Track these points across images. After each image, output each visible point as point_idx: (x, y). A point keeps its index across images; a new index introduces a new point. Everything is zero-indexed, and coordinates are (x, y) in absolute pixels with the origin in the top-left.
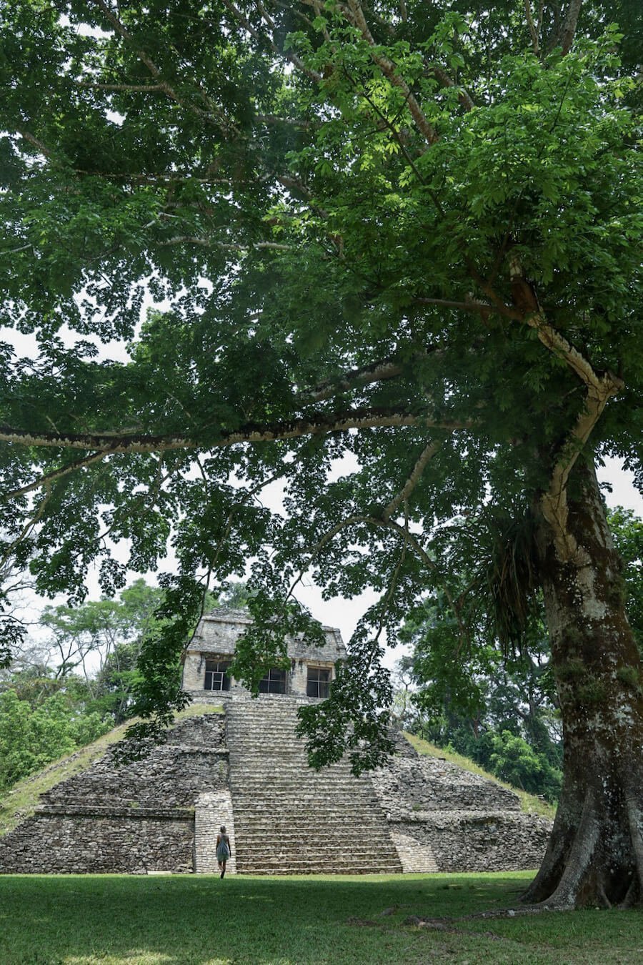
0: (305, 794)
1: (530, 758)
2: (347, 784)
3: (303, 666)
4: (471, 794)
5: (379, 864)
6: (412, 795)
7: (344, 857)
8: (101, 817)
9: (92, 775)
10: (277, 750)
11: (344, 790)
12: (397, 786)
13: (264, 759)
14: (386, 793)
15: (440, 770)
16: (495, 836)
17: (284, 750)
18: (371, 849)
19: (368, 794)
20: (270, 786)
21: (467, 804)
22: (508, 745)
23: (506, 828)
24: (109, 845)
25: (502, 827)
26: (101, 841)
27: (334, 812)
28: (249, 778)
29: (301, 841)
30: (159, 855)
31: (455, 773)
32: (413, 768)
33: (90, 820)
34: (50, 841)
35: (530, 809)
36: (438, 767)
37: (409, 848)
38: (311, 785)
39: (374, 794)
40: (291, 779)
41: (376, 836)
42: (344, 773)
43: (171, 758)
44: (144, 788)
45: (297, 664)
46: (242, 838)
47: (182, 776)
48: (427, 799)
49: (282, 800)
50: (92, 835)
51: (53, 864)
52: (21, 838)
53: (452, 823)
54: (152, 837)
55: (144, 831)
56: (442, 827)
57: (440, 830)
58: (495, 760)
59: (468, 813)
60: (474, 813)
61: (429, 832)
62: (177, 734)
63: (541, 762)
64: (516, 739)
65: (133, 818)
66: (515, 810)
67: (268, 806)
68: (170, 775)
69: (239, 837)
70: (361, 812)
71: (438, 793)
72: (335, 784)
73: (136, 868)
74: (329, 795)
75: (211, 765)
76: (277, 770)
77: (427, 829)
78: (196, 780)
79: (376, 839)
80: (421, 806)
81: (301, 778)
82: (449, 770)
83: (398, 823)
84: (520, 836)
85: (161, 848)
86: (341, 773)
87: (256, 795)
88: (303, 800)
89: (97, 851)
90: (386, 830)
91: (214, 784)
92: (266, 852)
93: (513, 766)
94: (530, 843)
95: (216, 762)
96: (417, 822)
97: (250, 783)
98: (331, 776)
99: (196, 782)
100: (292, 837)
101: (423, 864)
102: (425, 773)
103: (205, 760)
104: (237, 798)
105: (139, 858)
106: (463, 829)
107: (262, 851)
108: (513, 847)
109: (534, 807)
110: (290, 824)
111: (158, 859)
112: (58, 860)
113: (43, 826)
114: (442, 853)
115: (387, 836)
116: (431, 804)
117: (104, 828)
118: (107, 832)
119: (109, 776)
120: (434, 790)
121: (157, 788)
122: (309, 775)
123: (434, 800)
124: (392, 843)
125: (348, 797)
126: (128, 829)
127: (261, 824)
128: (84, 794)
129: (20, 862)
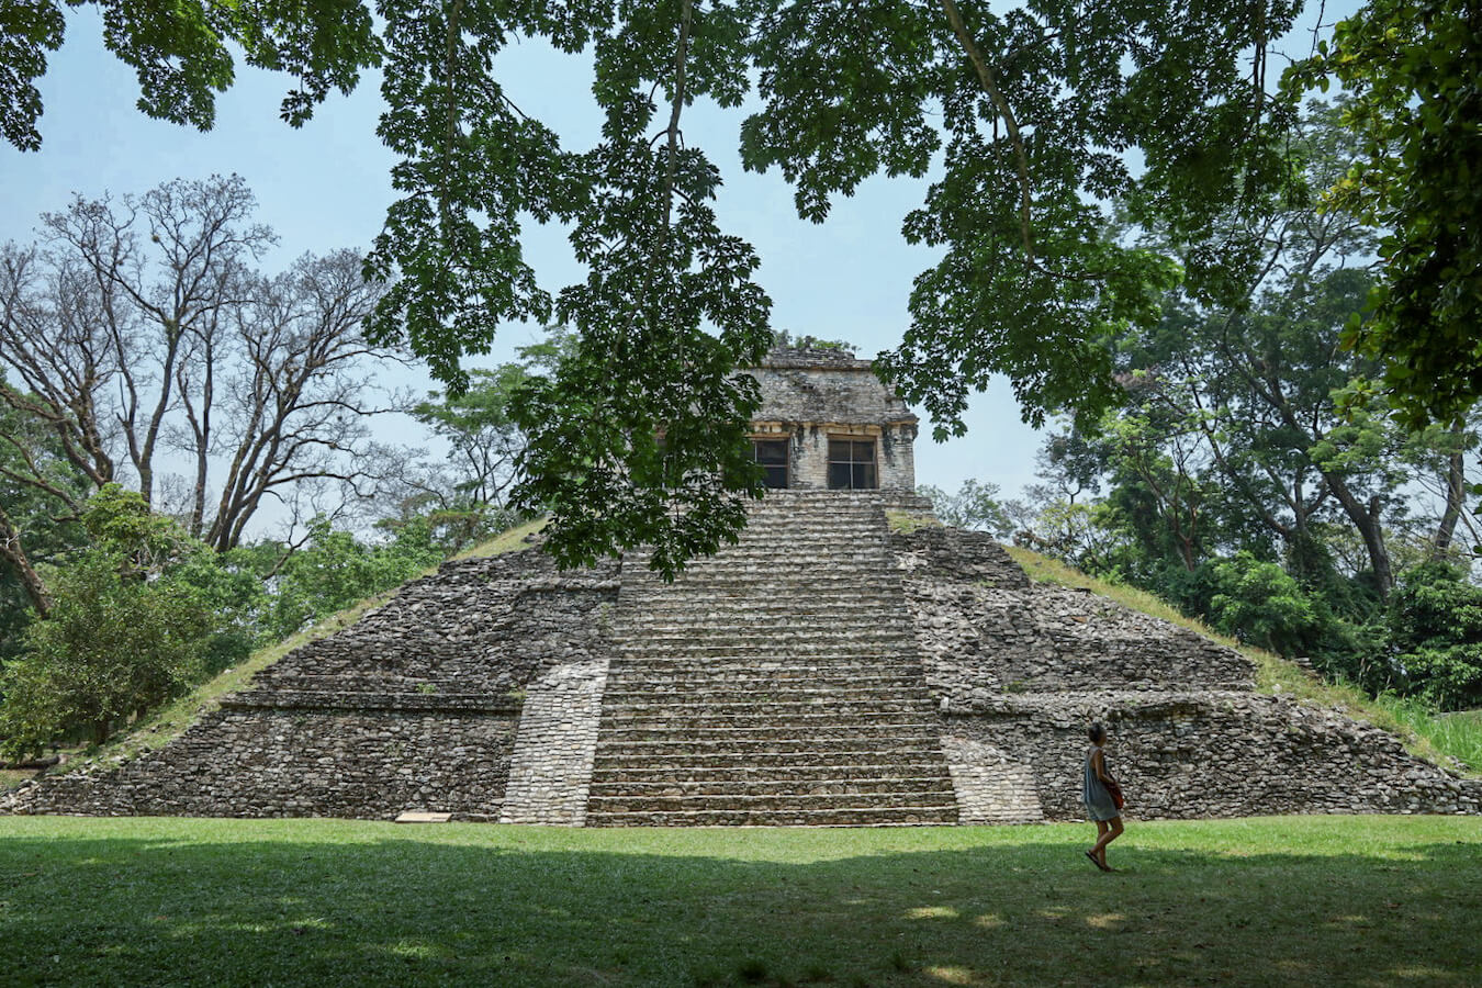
0: (764, 661)
1: (1290, 600)
2: (858, 640)
3: (820, 436)
4: (1142, 656)
5: (907, 801)
6: (1009, 660)
7: (828, 786)
8: (346, 711)
9: (353, 637)
10: (721, 578)
11: (849, 651)
12: (975, 644)
13: (690, 596)
14: (946, 657)
15: (1074, 611)
16: (1189, 742)
17: (734, 579)
18: (891, 771)
19: (902, 659)
20: (692, 647)
21: (1132, 677)
22: (1246, 577)
23: (1216, 727)
24: (356, 762)
25: (1206, 724)
26: (341, 755)
27: (820, 695)
28: (651, 633)
29: (739, 755)
30: (453, 782)
31: (1108, 617)
32: (1013, 608)
33: (323, 717)
34: (245, 756)
35: (1277, 687)
36: (1072, 604)
37: (980, 769)
38: (779, 642)
39: (916, 659)
40: (739, 632)
41: (907, 743)
42: (856, 620)
43: (509, 602)
44: (449, 657)
45: (807, 433)
46: (613, 748)
47: (526, 632)
48: (1040, 669)
49: (711, 674)
50: (325, 744)
51: (250, 798)
52: (194, 751)
53: (1090, 715)
54: (441, 747)
55: (426, 736)
56: (1066, 725)
57: (1060, 731)
58: (1221, 607)
59: (1127, 696)
60: (1142, 696)
61: (1036, 735)
62: (535, 560)
63: (1314, 608)
64: (1264, 566)
65: (406, 712)
66: (1241, 689)
67: (678, 685)
68: (501, 633)
69: (607, 748)
70: (880, 696)
71: (1066, 657)
72: (833, 641)
73: (408, 804)
74: (816, 662)
75: (583, 611)
76: (713, 616)
77: (1032, 728)
78: (553, 641)
79: (908, 749)
80: (1028, 683)
81: (761, 631)
82: (1096, 610)
83: (966, 716)
84: (1249, 742)
85: (458, 768)
86: (849, 620)
87: (658, 664)
88: (757, 674)
89: (332, 774)
90: (933, 732)
91: (588, 647)
92: (656, 778)
93: (1257, 616)
94: (1272, 757)
95: (595, 605)
96: (1009, 714)
97: (649, 643)
98: (824, 625)
99: (553, 644)
100: (719, 746)
101: (1007, 803)
102: (1040, 617)
103: (572, 602)
104: (616, 671)
105: (415, 788)
106: (1115, 729)
107: (650, 774)
108: (1232, 766)
109: (1287, 682)
110: (721, 720)
111: (452, 788)
112: (259, 790)
113: (234, 728)
114: (1062, 779)
115: (934, 744)
116: (1049, 679)
117: (349, 731)
118: (354, 738)
119: (383, 636)
120: (1058, 650)
121: (475, 656)
122: (778, 625)
123: (1058, 671)
124: (942, 758)
125: (858, 666)
126: (394, 733)
127: (657, 722)
128: (336, 671)
129: (191, 793)
